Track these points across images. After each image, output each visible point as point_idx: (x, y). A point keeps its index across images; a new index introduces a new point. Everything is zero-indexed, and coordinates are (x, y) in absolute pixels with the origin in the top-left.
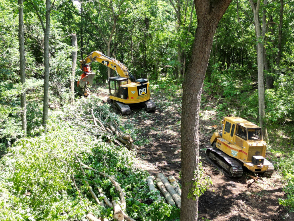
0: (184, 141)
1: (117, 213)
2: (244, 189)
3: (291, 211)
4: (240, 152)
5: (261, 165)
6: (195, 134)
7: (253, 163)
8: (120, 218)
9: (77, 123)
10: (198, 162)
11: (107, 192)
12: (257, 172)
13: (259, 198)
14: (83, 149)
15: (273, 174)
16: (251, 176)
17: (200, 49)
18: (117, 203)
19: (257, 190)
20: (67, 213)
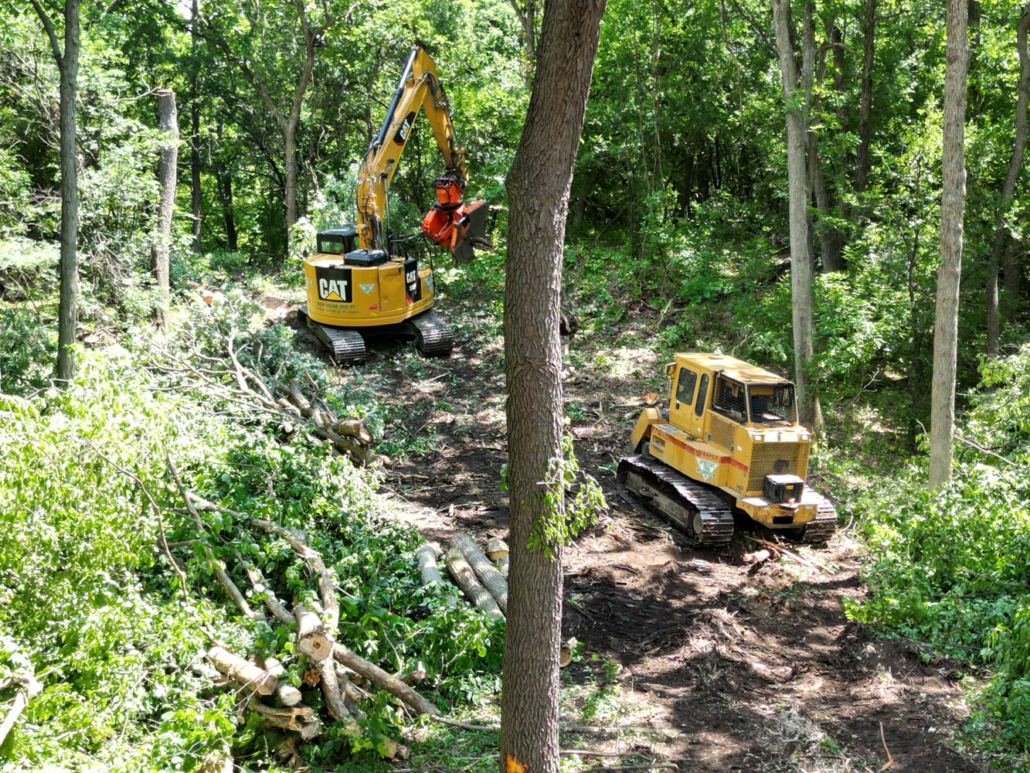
0: (513, 363)
1: (309, 635)
2: (736, 581)
3: (882, 636)
4: (726, 465)
5: (792, 503)
6: (547, 342)
7: (766, 496)
8: (317, 651)
9: (178, 383)
10: (561, 434)
11: (278, 580)
12: (779, 526)
13: (782, 603)
14: (197, 455)
15: (834, 536)
16: (760, 541)
17: (559, 62)
18: (307, 607)
19: (779, 581)
20: (142, 649)
